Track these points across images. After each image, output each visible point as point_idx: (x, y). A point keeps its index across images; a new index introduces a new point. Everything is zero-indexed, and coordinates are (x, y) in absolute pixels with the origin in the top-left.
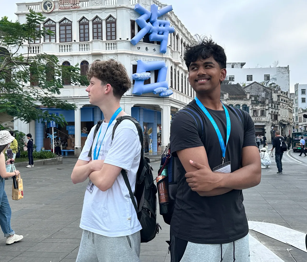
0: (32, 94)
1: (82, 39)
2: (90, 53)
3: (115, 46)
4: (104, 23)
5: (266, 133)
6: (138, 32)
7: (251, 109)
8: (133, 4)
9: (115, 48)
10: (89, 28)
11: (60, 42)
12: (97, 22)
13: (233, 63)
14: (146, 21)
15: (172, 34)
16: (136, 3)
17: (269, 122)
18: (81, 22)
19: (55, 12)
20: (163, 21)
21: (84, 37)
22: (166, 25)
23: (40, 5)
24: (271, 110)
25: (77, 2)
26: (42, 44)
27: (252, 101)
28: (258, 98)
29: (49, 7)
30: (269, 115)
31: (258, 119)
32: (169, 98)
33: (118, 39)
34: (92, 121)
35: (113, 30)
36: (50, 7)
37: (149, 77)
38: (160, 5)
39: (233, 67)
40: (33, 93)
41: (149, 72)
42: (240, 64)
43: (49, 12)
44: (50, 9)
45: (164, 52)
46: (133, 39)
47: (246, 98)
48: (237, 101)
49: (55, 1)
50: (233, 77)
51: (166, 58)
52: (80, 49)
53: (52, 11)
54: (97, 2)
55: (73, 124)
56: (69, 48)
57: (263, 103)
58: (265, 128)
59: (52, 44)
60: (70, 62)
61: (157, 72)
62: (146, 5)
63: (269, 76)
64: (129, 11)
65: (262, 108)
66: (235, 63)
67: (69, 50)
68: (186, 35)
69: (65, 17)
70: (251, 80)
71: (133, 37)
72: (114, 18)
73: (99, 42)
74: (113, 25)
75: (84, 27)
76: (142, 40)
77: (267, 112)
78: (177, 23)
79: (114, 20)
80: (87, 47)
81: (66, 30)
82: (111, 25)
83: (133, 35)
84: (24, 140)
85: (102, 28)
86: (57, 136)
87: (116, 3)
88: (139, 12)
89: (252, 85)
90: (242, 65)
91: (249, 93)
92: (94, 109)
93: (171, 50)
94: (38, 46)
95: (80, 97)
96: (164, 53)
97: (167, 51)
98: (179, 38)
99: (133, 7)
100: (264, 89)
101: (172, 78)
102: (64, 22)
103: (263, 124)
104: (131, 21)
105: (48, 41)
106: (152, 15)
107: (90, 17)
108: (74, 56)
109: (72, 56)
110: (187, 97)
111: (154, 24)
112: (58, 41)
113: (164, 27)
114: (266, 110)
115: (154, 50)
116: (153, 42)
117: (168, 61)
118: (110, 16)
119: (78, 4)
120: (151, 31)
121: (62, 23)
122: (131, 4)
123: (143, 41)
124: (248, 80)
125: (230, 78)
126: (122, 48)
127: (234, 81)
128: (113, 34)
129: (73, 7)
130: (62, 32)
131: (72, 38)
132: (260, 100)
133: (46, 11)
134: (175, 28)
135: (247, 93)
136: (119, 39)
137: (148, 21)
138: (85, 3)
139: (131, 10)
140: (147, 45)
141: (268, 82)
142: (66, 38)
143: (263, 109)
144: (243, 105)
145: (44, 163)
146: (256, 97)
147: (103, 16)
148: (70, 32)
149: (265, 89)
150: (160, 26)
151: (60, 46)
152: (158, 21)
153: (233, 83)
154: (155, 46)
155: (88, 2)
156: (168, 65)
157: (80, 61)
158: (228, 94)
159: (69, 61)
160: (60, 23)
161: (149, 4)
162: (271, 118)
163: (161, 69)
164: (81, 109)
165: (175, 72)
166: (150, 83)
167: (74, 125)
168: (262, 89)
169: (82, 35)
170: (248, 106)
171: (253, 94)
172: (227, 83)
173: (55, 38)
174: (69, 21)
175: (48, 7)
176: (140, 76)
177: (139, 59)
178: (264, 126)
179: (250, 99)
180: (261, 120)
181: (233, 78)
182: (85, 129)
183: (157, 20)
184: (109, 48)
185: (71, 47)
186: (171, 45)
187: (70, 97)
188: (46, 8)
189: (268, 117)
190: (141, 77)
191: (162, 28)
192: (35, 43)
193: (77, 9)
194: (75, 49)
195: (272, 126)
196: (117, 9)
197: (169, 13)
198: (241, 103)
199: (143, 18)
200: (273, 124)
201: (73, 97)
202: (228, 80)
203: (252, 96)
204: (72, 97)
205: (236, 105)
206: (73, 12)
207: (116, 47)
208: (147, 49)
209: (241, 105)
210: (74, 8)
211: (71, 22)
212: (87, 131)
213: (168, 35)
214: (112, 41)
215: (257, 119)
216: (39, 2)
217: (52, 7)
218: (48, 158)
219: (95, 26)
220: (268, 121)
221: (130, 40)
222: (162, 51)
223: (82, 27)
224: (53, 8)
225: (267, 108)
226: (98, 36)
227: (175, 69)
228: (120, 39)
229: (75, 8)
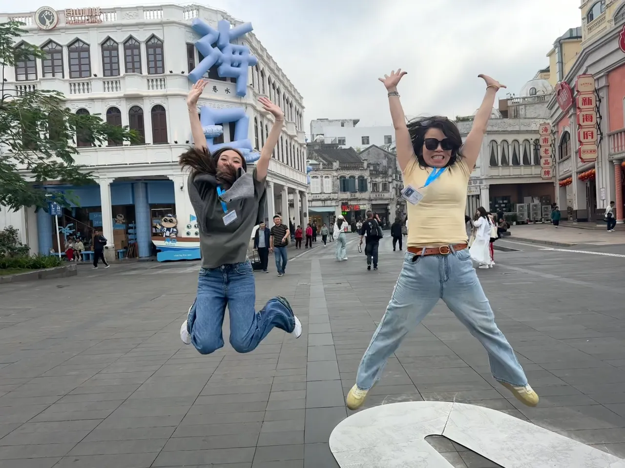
0: (19, 161)
1: (108, 73)
2: (122, 95)
3: (163, 83)
4: (143, 48)
5: (390, 213)
6: (200, 62)
7: (370, 183)
8: (190, 18)
9: (163, 86)
10: (118, 55)
11: (71, 77)
12: (131, 45)
13: (343, 120)
14: (211, 45)
15: (254, 67)
16: (194, 17)
17: (393, 199)
18: (105, 45)
19: (59, 29)
20: (238, 46)
21: (110, 68)
22: (243, 53)
23: (34, 16)
24: (395, 182)
25: (96, 12)
26: (39, 82)
27: (370, 170)
28: (378, 167)
29: (49, 20)
30: (394, 189)
31: (379, 195)
32: (253, 165)
33: (167, 72)
34: (131, 203)
35: (159, 57)
36: (51, 21)
37: (220, 133)
38: (233, 22)
39: (343, 125)
40: (21, 160)
41: (221, 124)
42: (352, 122)
43: (50, 28)
44: (51, 23)
45: (242, 94)
46: (192, 72)
47: (363, 167)
48: (351, 171)
49: (58, 11)
50: (344, 139)
51: (246, 104)
52: (105, 88)
53: (54, 27)
54: (130, 14)
55: (98, 209)
56: (86, 87)
57: (385, 174)
58: (389, 207)
59: (57, 81)
60: (89, 110)
61: (232, 125)
62: (211, 20)
63: (390, 137)
64: (183, 29)
65: (384, 180)
66: (346, 120)
67: (86, 91)
68: (276, 72)
69: (77, 38)
70: (368, 143)
71: (191, 70)
72: (159, 40)
73: (136, 77)
74: (158, 51)
75: (110, 54)
76: (207, 75)
77: (391, 186)
78: (260, 51)
79: (159, 42)
80: (116, 85)
81: (80, 58)
82: (155, 51)
83: (191, 67)
84: (16, 238)
85: (140, 55)
86: (74, 230)
87: (161, 16)
88: (199, 30)
89: (370, 150)
90: (355, 122)
91: (366, 160)
92: (134, 185)
93: (254, 92)
94: (34, 84)
95: (108, 165)
96: (243, 97)
97: (247, 93)
98: (265, 76)
99: (190, 23)
100: (385, 154)
101: (257, 136)
102: (77, 45)
103: (386, 202)
104: (188, 44)
105: (49, 76)
106: (221, 37)
107: (119, 37)
108: (95, 100)
109: (92, 100)
110: (281, 164)
111: (225, 50)
112: (67, 77)
113: (241, 56)
114: (390, 182)
115: (227, 91)
116: (224, 79)
117: (250, 110)
118: (153, 36)
119: (98, 17)
120: (220, 61)
121: (73, 46)
122: (187, 18)
123: (208, 77)
124: (363, 143)
125: (340, 141)
126: (175, 86)
127: (345, 144)
128: (159, 64)
129: (90, 21)
130: (73, 62)
131: (90, 71)
132: (381, 170)
133: (44, 27)
134: (257, 60)
135: (363, 160)
136: (169, 73)
137: (214, 45)
138: (111, 16)
139: (186, 28)
140: (215, 83)
141: (390, 145)
142: (80, 71)
143: (386, 181)
144: (359, 177)
145: (40, 277)
146: (376, 165)
147: (142, 36)
148: (86, 61)
149: (387, 155)
150: (233, 53)
151: (70, 84)
152: (230, 46)
153: (344, 147)
154: (228, 85)
155: (116, 14)
156: (250, 115)
157: (106, 107)
158: (338, 162)
159: (86, 108)
160: (69, 46)
161: (216, 20)
162: (396, 194)
163: (238, 120)
164: (111, 185)
165: (262, 126)
166: (223, 142)
167: (101, 211)
168: (383, 155)
169: (108, 67)
170: (365, 178)
171: (371, 162)
172: (336, 148)
173: (61, 71)
174: (84, 43)
175: (47, 20)
176: (206, 131)
177: (203, 104)
178: (388, 205)
179: (368, 169)
180: (383, 197)
181: (344, 141)
182: (121, 217)
183: (229, 44)
184: (153, 86)
185: (90, 85)
186: (253, 84)
187: (91, 166)
188: (43, 21)
189: (392, 193)
190: (208, 132)
191: (237, 56)
192: (29, 79)
193: (96, 24)
194: (97, 89)
195: (398, 204)
196: (164, 25)
197: (247, 34)
198: (357, 174)
199: (206, 41)
200: (398, 202)
201: (96, 166)
202: (337, 143)
203: (370, 164)
204: (94, 166)
205: (350, 177)
206: (90, 29)
207: (165, 85)
208: (216, 89)
209: (357, 177)
210: (92, 22)
211: (89, 45)
212: (123, 220)
213: (247, 69)
214: (158, 76)
215: (377, 196)
216: (31, 13)
217: (53, 20)
218: (48, 266)
219: (129, 52)
220: (392, 197)
221: (186, 74)
222: (239, 93)
223: (107, 53)
224: (55, 21)
225: (390, 180)
226: (133, 67)
227: (261, 122)
228: (171, 72)
229: (94, 23)
